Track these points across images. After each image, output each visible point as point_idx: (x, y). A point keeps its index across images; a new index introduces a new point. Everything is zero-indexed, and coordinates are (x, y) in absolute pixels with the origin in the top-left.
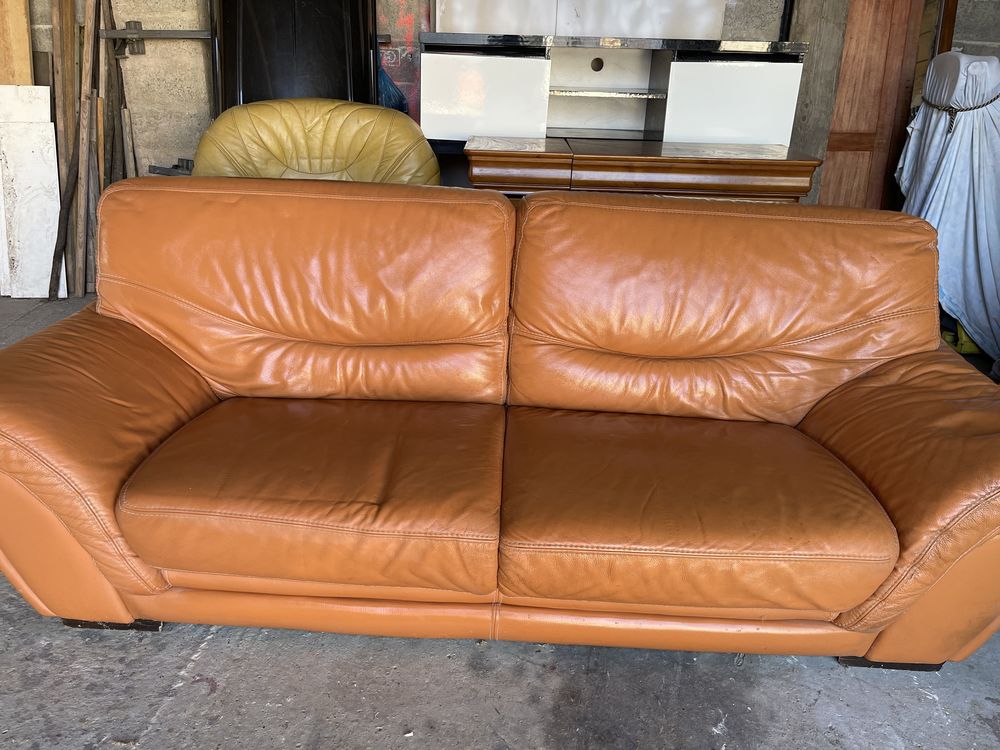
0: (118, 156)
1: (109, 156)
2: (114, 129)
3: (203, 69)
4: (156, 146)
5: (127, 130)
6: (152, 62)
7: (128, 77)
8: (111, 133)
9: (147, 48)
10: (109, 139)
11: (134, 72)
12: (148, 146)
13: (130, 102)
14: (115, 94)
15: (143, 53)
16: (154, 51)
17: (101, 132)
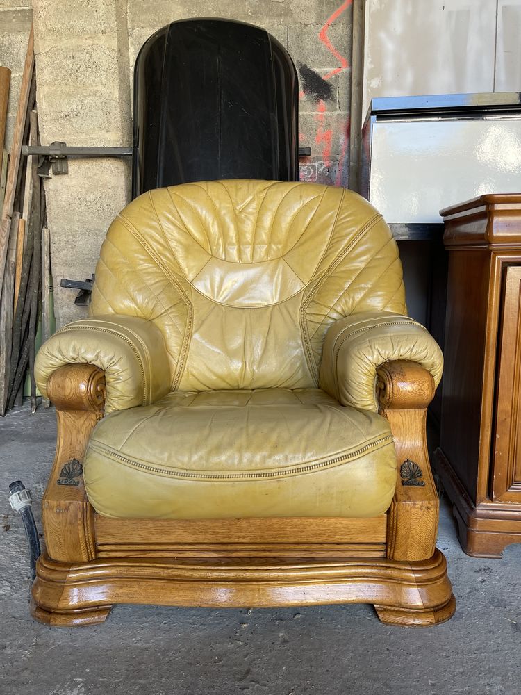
0: (35, 274)
1: (25, 275)
2: (33, 248)
3: (124, 187)
4: (72, 264)
5: (45, 248)
6: (74, 182)
7: (50, 198)
8: (30, 253)
9: (70, 169)
10: (28, 258)
11: (56, 192)
12: (65, 264)
13: (50, 222)
14: (37, 215)
15: (66, 173)
16: (77, 172)
17: (20, 252)
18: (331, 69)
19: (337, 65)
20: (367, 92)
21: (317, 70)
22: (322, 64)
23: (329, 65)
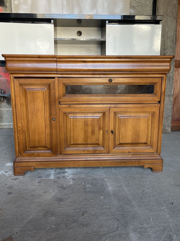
20: (14, 6)
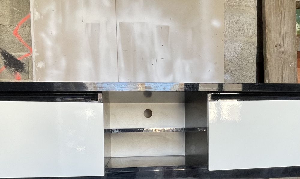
18: (23, 54)
19: (27, 51)
20: (36, 70)
21: (13, 54)
22: (16, 50)
23: (21, 51)
